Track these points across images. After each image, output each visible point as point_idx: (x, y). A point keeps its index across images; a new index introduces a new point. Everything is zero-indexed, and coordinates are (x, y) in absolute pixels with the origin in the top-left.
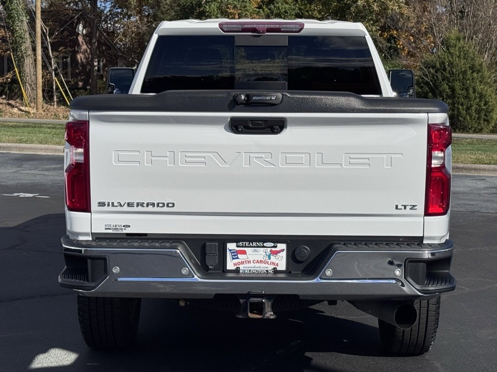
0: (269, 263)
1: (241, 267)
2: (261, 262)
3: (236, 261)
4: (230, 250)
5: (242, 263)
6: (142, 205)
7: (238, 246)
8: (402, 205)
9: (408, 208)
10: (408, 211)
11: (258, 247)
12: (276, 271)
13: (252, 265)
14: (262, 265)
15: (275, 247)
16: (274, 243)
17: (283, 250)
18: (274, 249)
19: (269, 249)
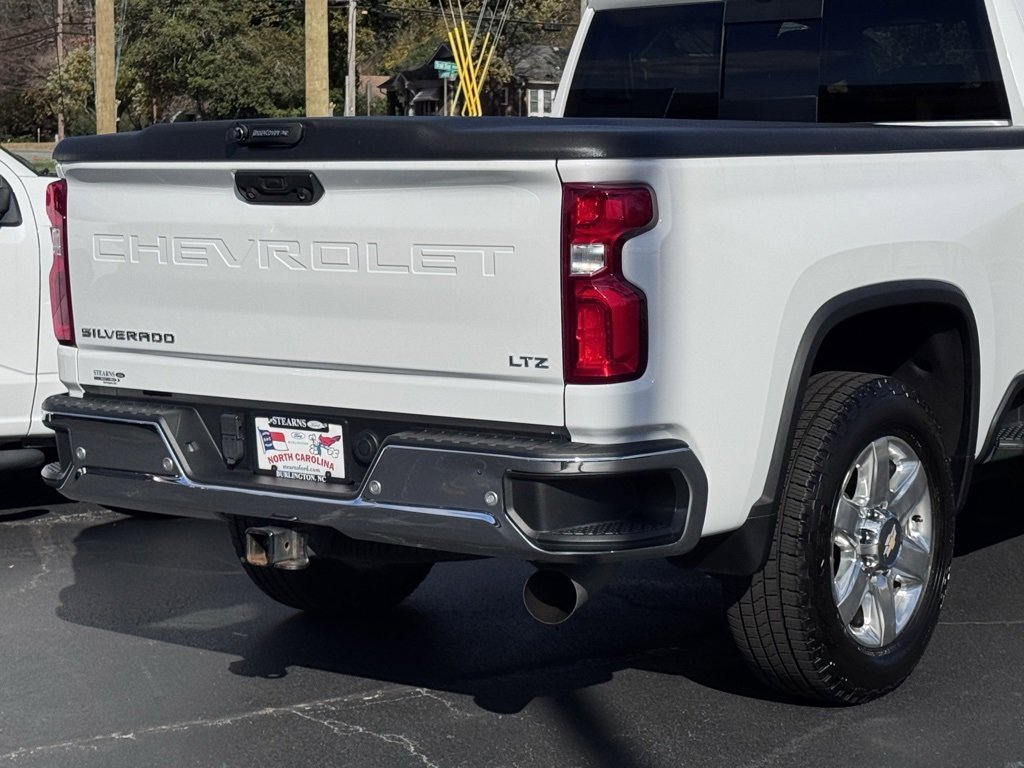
0: (320, 462)
1: (280, 465)
2: (308, 458)
3: (271, 453)
4: (261, 432)
5: (281, 457)
6: (133, 335)
7: (271, 425)
8: (521, 358)
9: (532, 363)
10: (532, 370)
11: (300, 428)
12: (330, 480)
13: (295, 463)
14: (311, 465)
15: (326, 430)
16: (322, 421)
17: (338, 438)
18: (324, 435)
19: (318, 434)
